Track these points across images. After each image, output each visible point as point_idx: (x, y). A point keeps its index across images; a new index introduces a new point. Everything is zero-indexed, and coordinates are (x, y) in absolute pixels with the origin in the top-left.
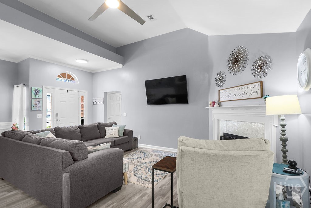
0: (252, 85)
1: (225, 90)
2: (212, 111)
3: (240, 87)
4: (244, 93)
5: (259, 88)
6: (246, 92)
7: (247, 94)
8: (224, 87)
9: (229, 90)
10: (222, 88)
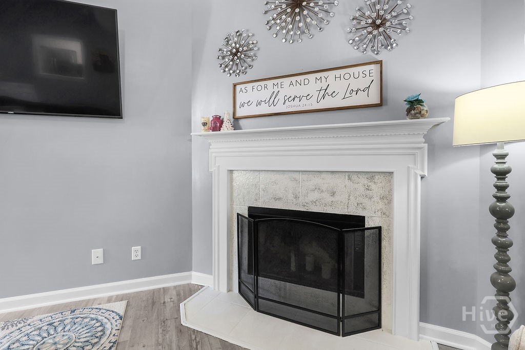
0: (350, 70)
1: (256, 84)
2: (210, 145)
3: (312, 77)
4: (324, 93)
5: (372, 78)
6: (329, 91)
7: (334, 95)
8: (251, 74)
9: (270, 83)
10: (243, 78)
